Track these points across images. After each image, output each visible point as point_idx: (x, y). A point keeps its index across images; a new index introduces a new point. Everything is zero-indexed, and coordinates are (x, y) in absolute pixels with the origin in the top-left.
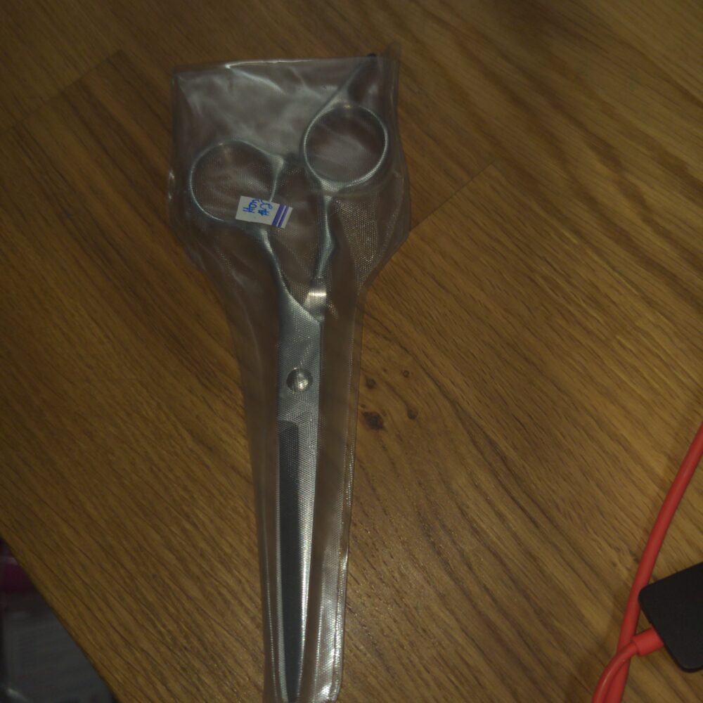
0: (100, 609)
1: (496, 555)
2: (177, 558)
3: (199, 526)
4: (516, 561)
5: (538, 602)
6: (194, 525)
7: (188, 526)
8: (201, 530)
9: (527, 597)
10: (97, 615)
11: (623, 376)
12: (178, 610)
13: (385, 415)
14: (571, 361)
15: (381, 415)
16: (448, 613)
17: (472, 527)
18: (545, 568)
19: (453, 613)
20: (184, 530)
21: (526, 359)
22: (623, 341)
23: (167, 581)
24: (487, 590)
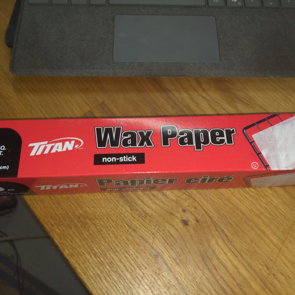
0: (99, 282)
1: (224, 266)
2: (124, 266)
3: (130, 255)
4: (231, 268)
5: (237, 281)
6: (129, 255)
7: (127, 255)
8: (131, 257)
9: (234, 280)
10: (98, 284)
11: (262, 211)
12: (124, 282)
13: (189, 221)
14: (246, 205)
15: (188, 221)
16: (210, 285)
17: (217, 257)
18: (240, 271)
19: (211, 285)
20: (126, 257)
21: (232, 204)
22: (262, 199)
23: (121, 273)
24: (222, 278)
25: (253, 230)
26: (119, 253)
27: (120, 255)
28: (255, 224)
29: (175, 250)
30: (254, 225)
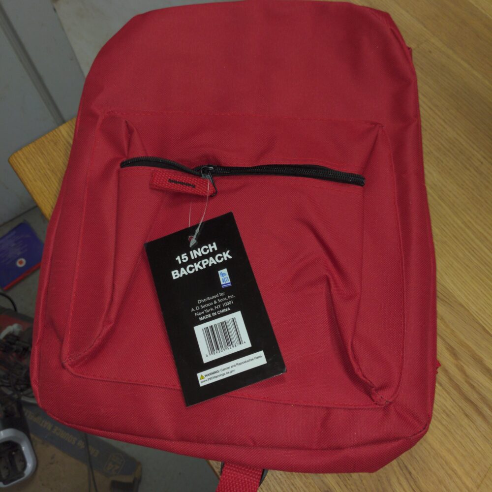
25: (443, 468)
26: (284, 485)
27: (285, 487)
28: (446, 462)
29: (349, 487)
30: (443, 462)
